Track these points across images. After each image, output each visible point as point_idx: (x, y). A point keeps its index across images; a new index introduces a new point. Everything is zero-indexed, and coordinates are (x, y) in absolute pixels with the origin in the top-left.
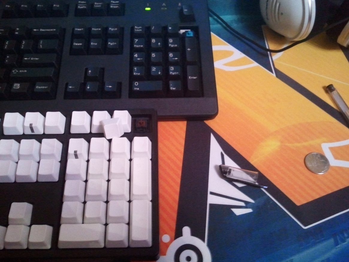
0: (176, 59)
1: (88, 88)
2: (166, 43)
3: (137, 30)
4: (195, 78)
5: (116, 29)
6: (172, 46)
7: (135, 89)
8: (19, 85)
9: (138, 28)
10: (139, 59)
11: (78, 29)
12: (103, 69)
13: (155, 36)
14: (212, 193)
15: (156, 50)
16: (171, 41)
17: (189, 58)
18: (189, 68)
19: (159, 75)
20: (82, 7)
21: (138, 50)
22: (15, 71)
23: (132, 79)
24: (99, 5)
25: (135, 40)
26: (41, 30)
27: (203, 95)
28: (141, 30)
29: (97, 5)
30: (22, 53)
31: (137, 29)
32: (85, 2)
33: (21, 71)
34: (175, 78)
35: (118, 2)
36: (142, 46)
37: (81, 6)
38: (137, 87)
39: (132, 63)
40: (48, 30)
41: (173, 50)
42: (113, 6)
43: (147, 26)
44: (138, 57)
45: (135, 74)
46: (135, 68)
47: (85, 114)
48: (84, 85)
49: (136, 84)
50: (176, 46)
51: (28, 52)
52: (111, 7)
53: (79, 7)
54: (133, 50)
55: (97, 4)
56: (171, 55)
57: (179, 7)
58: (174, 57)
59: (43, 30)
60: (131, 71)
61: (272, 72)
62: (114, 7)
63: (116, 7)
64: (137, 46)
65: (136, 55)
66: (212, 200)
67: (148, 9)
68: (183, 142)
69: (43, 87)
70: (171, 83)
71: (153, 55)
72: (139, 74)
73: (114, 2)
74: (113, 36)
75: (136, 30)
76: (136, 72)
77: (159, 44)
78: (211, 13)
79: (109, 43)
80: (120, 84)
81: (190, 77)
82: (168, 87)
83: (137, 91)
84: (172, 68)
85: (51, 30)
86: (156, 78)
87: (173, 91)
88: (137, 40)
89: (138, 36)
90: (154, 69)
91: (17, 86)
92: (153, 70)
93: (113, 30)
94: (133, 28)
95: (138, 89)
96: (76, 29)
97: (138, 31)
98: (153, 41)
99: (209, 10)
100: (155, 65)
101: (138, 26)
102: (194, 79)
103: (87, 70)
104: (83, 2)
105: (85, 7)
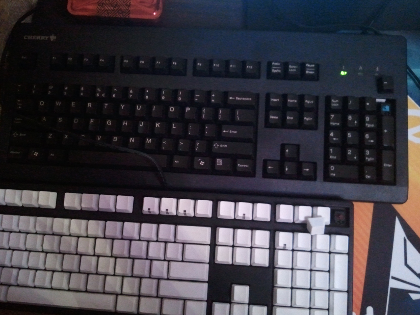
0: (372, 141)
1: (287, 169)
2: (362, 122)
4: (390, 166)
5: (312, 102)
6: (369, 126)
7: (331, 174)
8: (221, 160)
10: (334, 139)
11: (274, 100)
12: (298, 146)
13: (352, 112)
14: (393, 278)
15: (352, 129)
16: (368, 119)
18: (386, 154)
19: (355, 161)
20: (276, 71)
21: (334, 128)
22: (216, 145)
24: (293, 69)
25: (331, 115)
26: (237, 98)
27: (395, 184)
28: (338, 105)
30: (219, 125)
31: (334, 103)
32: (279, 64)
33: (221, 146)
34: (370, 164)
35: (314, 66)
36: (338, 124)
37: (275, 69)
38: (333, 172)
39: (327, 143)
40: (244, 99)
41: (369, 130)
42: (308, 70)
44: (334, 137)
45: (331, 157)
46: (331, 150)
49: (332, 168)
50: (373, 126)
51: (226, 123)
52: (307, 72)
53: (273, 70)
54: (328, 128)
55: (292, 67)
56: (367, 136)
58: (370, 139)
59: (239, 99)
60: (327, 153)
62: (310, 72)
63: (312, 72)
64: (334, 124)
65: (332, 134)
66: (393, 284)
67: (343, 73)
69: (245, 166)
70: (367, 169)
71: (349, 135)
72: (335, 158)
73: (309, 66)
75: (333, 104)
76: (333, 155)
77: (356, 122)
79: (305, 118)
80: (315, 166)
81: (385, 165)
82: (363, 174)
83: (333, 177)
84: (368, 152)
85: (247, 99)
86: (352, 163)
87: (368, 179)
88: (333, 116)
89: (335, 111)
91: (219, 162)
92: (349, 153)
93: (310, 104)
95: (334, 175)
96: (272, 100)
97: (334, 106)
98: (350, 118)
100: (351, 147)
101: (335, 100)
103: (283, 147)
104: (277, 64)
105: (279, 71)
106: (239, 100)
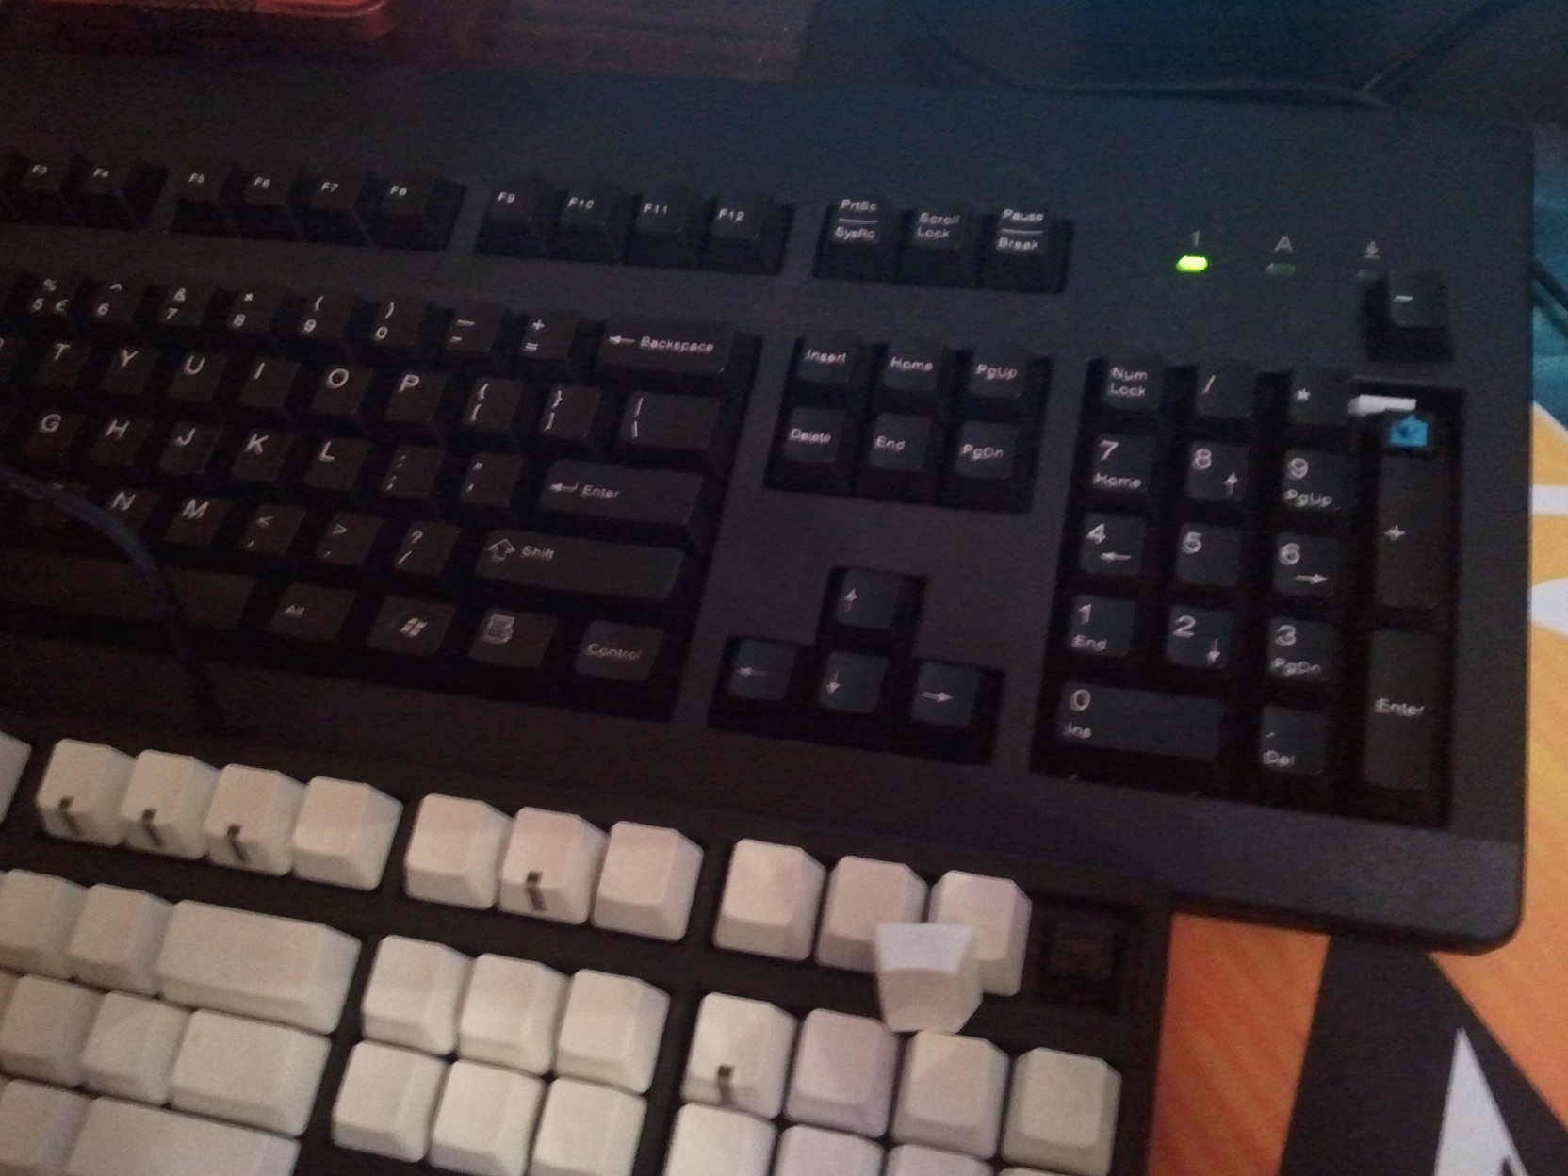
0: (1317, 579)
1: (833, 686)
2: (1267, 479)
3: (1123, 391)
4: (1412, 711)
5: (1011, 374)
6: (1303, 501)
7: (1072, 730)
8: (509, 621)
9: (1128, 378)
10: (1110, 556)
11: (823, 358)
12: (916, 585)
13: (1212, 432)
15: (1209, 514)
16: (1298, 468)
17: (1392, 587)
18: (1386, 648)
19: (1211, 670)
20: (854, 234)
21: (1113, 505)
22: (502, 549)
23: (1063, 668)
24: (939, 227)
25: (1105, 443)
26: (645, 342)
27: (1439, 818)
28: (1142, 392)
29: (932, 227)
30: (540, 457)
31: (1119, 383)
32: (873, 208)
33: (527, 551)
34: (1296, 694)
35: (1040, 217)
36: (1136, 484)
37: (850, 228)
38: (1081, 720)
39: (1073, 576)
40: (679, 347)
41: (1304, 524)
42: (1011, 237)
43: (1178, 362)
44: (1106, 546)
45: (1078, 641)
46: (1086, 608)
49: (1080, 699)
50: (1325, 502)
51: (567, 449)
52: (1003, 243)
53: (839, 232)
54: (1084, 502)
55: (933, 220)
56: (1289, 553)
57: (1370, 265)
58: (1306, 566)
59: (654, 344)
60: (1061, 621)
62: (1018, 245)
63: (1027, 246)
64: (1112, 482)
65: (1097, 534)
67: (1193, 264)
69: (620, 653)
70: (1273, 722)
71: (1192, 542)
72: (1101, 646)
73: (1017, 217)
74: (993, 410)
75: (1117, 388)
76: (1087, 634)
77: (1232, 480)
78: (1538, 287)
79: (966, 449)
80: (991, 687)
81: (1381, 705)
82: (1251, 746)
83: (1077, 744)
84: (1287, 635)
85: (694, 347)
86: (1191, 681)
87: (1275, 773)
88: (1114, 445)
89: (1124, 421)
90: (1184, 626)
91: (500, 627)
92: (1180, 631)
93: (996, 381)
94: (1097, 373)
95: (1086, 733)
96: (811, 355)
97: (1124, 399)
98: (1202, 458)
99: (1536, 273)
100: (1196, 598)
101: (1131, 370)
102: (1405, 718)
103: (837, 580)
104: (862, 206)
105: (870, 235)
106: (656, 351)
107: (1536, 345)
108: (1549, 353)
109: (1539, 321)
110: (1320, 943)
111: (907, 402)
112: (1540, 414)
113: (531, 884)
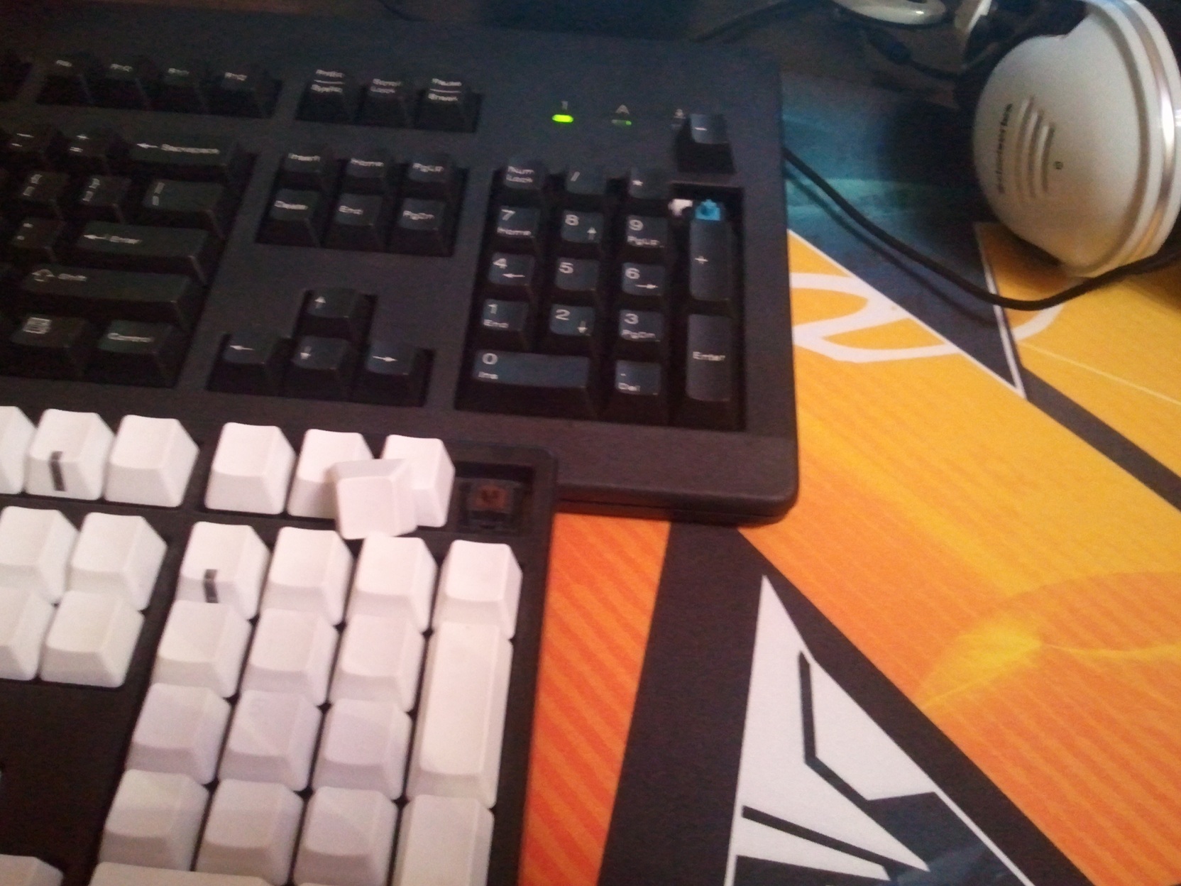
0: (650, 287)
1: (305, 355)
2: (615, 231)
3: (517, 179)
4: (716, 358)
5: (439, 169)
6: (640, 242)
7: (483, 375)
8: (46, 322)
9: (520, 173)
10: (510, 276)
11: (301, 158)
12: (372, 300)
13: (581, 204)
14: (750, 814)
15: (578, 252)
16: (636, 224)
17: (698, 288)
18: (696, 325)
19: (582, 337)
20: (327, 90)
21: (511, 247)
22: (43, 275)
23: (478, 339)
24: (388, 87)
25: (506, 211)
26: (167, 148)
27: (740, 424)
28: (530, 180)
29: (382, 87)
30: (79, 217)
31: (514, 175)
32: (340, 75)
33: (63, 276)
34: (638, 352)
35: (458, 84)
36: (527, 233)
37: (323, 85)
38: (490, 369)
39: (484, 288)
40: (192, 151)
41: (641, 256)
42: (438, 94)
43: (553, 171)
44: (507, 270)
45: (487, 323)
46: (493, 306)
47: (272, 436)
48: (292, 346)
49: (490, 359)
50: (654, 243)
51: (103, 215)
52: (432, 97)
53: (316, 88)
54: (492, 244)
55: (384, 83)
56: (631, 273)
57: (678, 121)
58: (644, 279)
59: (173, 149)
60: (477, 313)
61: (1009, 379)
62: (443, 98)
63: (450, 99)
64: (510, 232)
65: (501, 263)
66: (747, 842)
67: (563, 119)
68: (648, 598)
69: (135, 339)
70: (624, 369)
71: (566, 267)
72: (504, 325)
73: (443, 83)
74: (425, 191)
75: (512, 178)
76: (493, 318)
77: (592, 231)
78: (790, 166)
79: (407, 213)
80: (426, 359)
81: (696, 355)
82: (610, 378)
83: (489, 383)
84: (632, 318)
85: (204, 151)
86: (570, 346)
87: (627, 395)
88: (511, 212)
89: (519, 198)
90: (562, 314)
91: (39, 325)
92: (558, 317)
93: (429, 174)
94: (499, 175)
95: (494, 377)
96: (294, 156)
97: (515, 182)
98: (572, 220)
99: (788, 155)
100: (570, 299)
101: (522, 168)
102: (715, 362)
103: (309, 297)
104: (332, 74)
105: (337, 90)
106: (173, 153)
107: (788, 198)
108: (797, 204)
109: (790, 187)
110: (665, 527)
111: (363, 186)
112: (792, 235)
113: (55, 460)
